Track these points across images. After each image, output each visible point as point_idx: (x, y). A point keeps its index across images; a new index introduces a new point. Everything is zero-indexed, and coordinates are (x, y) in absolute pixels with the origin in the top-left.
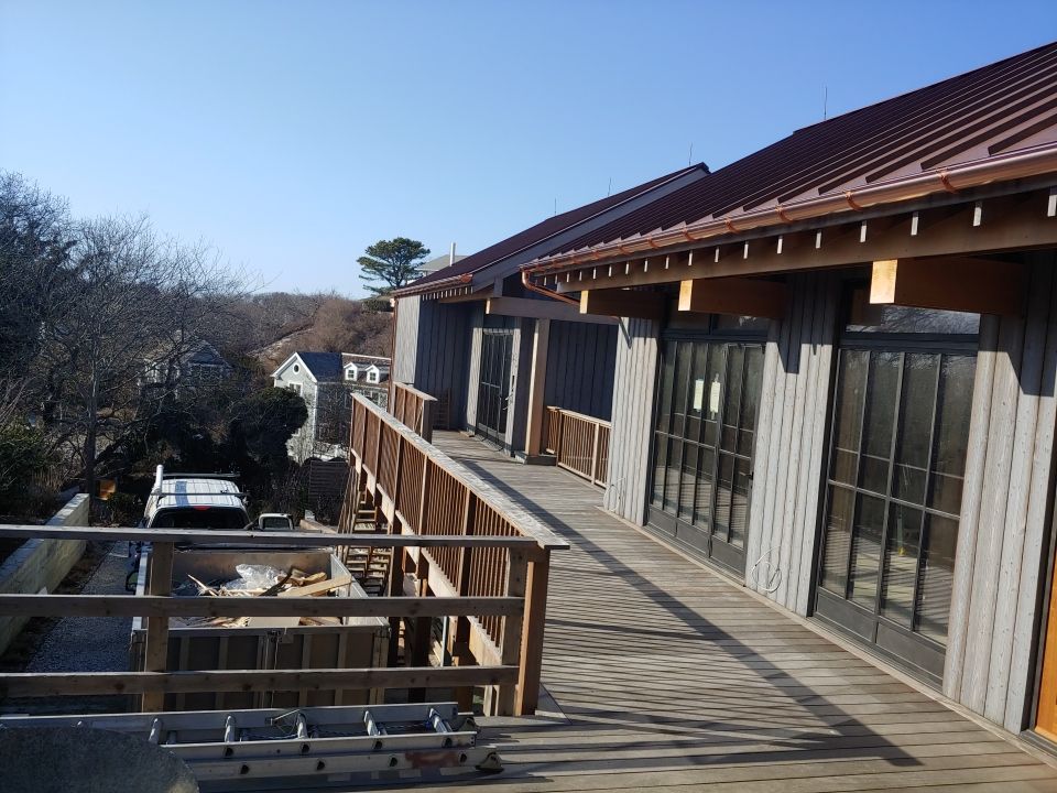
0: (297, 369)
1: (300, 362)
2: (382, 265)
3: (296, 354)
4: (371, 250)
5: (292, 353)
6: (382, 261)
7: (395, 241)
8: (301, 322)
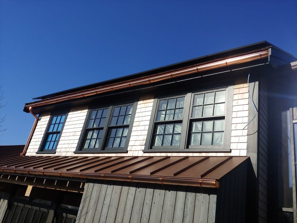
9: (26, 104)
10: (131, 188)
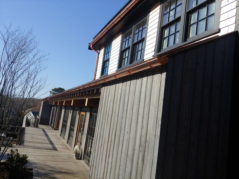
0: (31, 115)
1: (32, 114)
2: (55, 93)
3: (31, 112)
4: (53, 90)
5: (30, 111)
6: (55, 92)
7: (58, 88)
8: (35, 105)
9: (89, 44)
10: (120, 84)
